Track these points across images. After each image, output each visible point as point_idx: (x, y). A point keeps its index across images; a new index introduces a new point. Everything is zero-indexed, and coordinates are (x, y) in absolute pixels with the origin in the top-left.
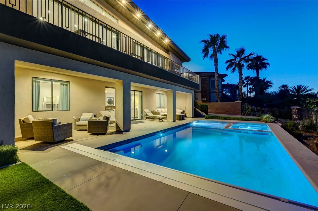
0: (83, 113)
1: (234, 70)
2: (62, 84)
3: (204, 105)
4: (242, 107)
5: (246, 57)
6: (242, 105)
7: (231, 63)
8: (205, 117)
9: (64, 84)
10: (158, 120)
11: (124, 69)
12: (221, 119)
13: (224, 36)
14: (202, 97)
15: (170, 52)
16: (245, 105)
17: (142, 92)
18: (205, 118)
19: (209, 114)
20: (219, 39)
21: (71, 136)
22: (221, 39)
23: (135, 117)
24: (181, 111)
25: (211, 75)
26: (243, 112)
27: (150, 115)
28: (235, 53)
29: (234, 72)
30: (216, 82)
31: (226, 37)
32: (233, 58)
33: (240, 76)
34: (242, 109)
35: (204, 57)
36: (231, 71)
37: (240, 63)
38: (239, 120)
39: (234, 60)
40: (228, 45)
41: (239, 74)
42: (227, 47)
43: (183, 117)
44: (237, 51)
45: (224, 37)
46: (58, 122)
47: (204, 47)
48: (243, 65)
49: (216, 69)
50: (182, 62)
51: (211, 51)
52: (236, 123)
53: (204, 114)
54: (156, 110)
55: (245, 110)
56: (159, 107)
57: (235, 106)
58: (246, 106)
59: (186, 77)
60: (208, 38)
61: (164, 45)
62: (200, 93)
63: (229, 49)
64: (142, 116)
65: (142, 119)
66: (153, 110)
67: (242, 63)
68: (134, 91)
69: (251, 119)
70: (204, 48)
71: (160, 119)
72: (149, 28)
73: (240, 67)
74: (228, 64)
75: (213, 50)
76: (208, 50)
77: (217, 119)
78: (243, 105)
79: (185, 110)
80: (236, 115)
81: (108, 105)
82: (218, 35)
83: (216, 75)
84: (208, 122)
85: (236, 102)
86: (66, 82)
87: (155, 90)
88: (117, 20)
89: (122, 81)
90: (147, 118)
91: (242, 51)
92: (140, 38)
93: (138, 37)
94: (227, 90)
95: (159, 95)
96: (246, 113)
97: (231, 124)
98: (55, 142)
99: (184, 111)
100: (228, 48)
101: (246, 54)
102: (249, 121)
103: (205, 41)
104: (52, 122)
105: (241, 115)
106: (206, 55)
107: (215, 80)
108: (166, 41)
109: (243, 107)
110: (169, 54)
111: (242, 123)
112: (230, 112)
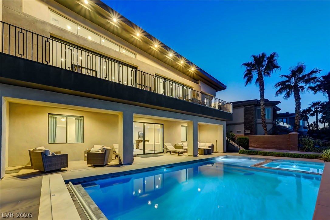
0: (95, 146)
1: (288, 95)
2: (77, 119)
3: (242, 138)
4: (298, 140)
5: (305, 76)
6: (299, 137)
7: (284, 87)
8: (239, 152)
9: (79, 119)
10: (177, 154)
11: (117, 99)
12: (260, 154)
13: (273, 54)
14: (246, 129)
15: (199, 81)
16: (304, 137)
17: (163, 124)
18: (239, 154)
19: (250, 148)
20: (265, 59)
21: (67, 166)
22: (268, 58)
23: (154, 151)
24: (210, 145)
25: (255, 103)
26: (300, 147)
27: (171, 148)
28: (289, 73)
29: (288, 96)
30: (262, 110)
31: (276, 55)
32: (286, 79)
33: (297, 101)
34: (299, 143)
35: (247, 82)
36: (284, 96)
37: (297, 85)
38: (285, 157)
39: (287, 81)
40: (279, 65)
41: (295, 98)
42: (277, 67)
43: (209, 151)
44: (292, 70)
45: (272, 56)
46: (51, 153)
47: (246, 71)
48: (302, 87)
49: (262, 95)
50: (216, 91)
51: (255, 75)
52: (276, 160)
53: (242, 149)
54: (180, 144)
55: (304, 145)
56: (185, 140)
57: (288, 139)
58: (306, 139)
59: (216, 107)
60: (252, 60)
61: (190, 74)
62: (243, 125)
63: (281, 69)
64: (163, 150)
65: (163, 153)
66: (176, 144)
67: (300, 84)
68: (153, 124)
69: (303, 155)
70: (246, 73)
71: (179, 153)
72: (170, 57)
73: (296, 90)
74: (279, 87)
75: (258, 73)
76: (251, 74)
77: (254, 155)
78: (301, 137)
79: (215, 143)
80: (290, 150)
81: (139, 138)
82: (263, 55)
83: (262, 103)
84: (239, 158)
85: (290, 134)
86: (80, 117)
87: (180, 123)
88: (135, 54)
89: (122, 112)
90: (167, 152)
91: (300, 69)
92: (160, 70)
93: (158, 69)
94: (285, 120)
95: (185, 127)
96: (305, 148)
97: (268, 161)
98: (45, 171)
99: (213, 145)
100: (279, 69)
101: (306, 72)
102: (299, 158)
103: (247, 65)
104: (41, 153)
105: (298, 151)
106: (249, 80)
107: (261, 109)
108: (192, 70)
109: (301, 140)
110: (198, 83)
111: (284, 161)
112: (281, 147)
